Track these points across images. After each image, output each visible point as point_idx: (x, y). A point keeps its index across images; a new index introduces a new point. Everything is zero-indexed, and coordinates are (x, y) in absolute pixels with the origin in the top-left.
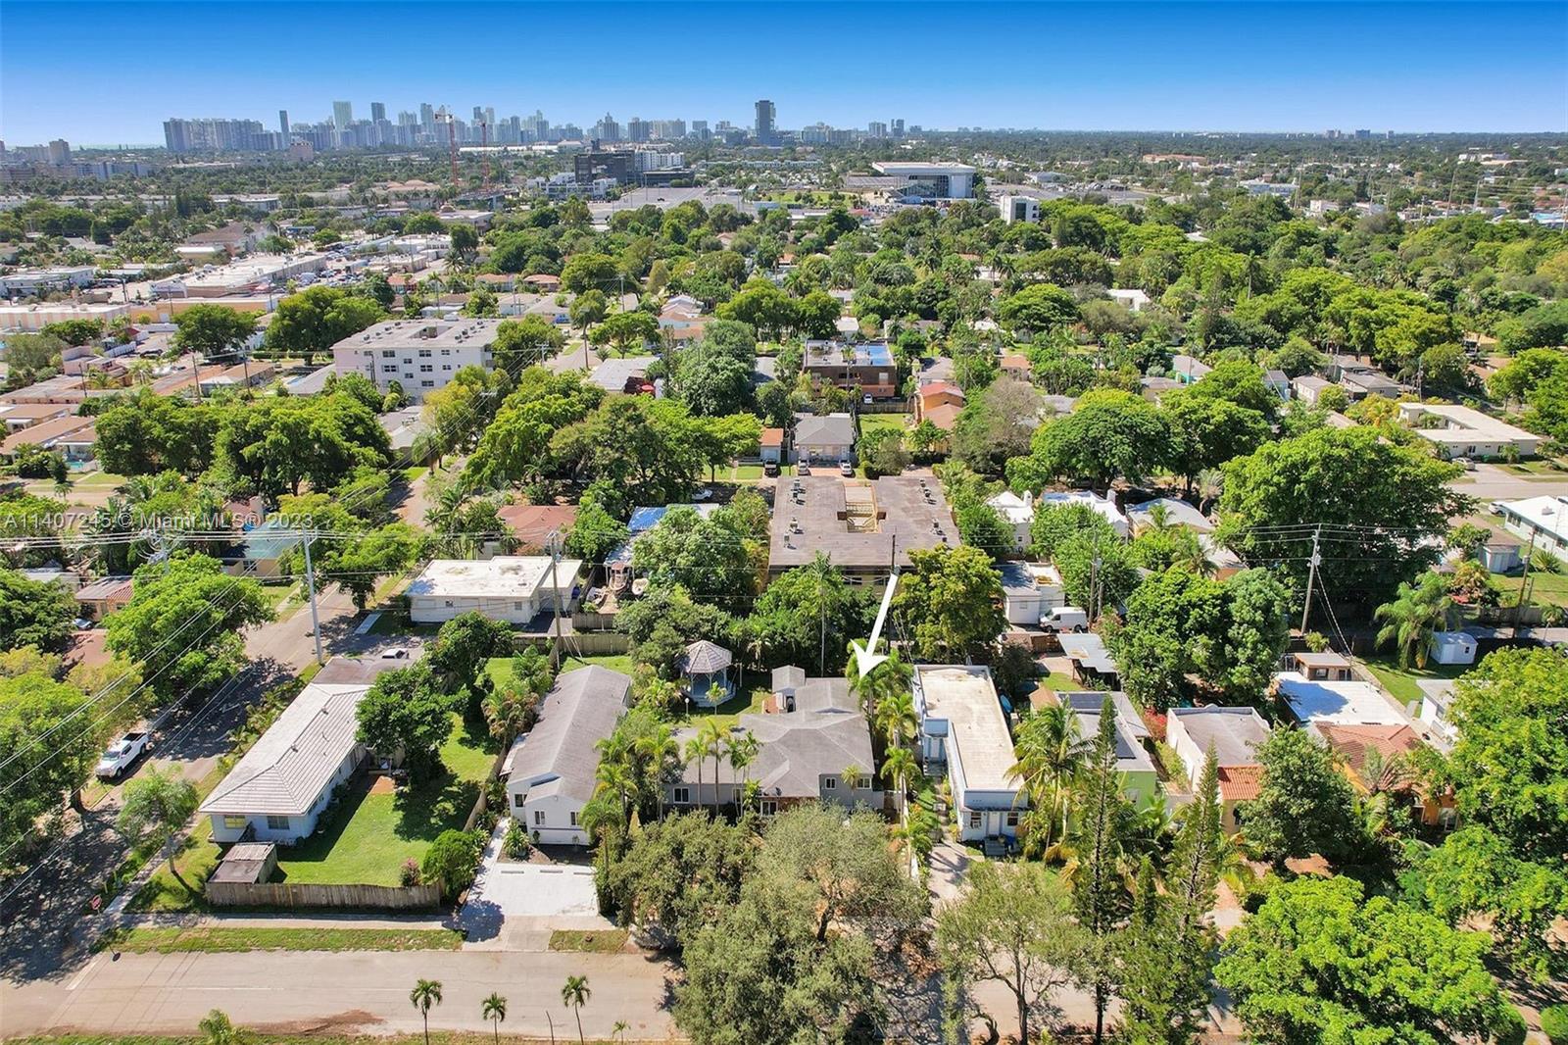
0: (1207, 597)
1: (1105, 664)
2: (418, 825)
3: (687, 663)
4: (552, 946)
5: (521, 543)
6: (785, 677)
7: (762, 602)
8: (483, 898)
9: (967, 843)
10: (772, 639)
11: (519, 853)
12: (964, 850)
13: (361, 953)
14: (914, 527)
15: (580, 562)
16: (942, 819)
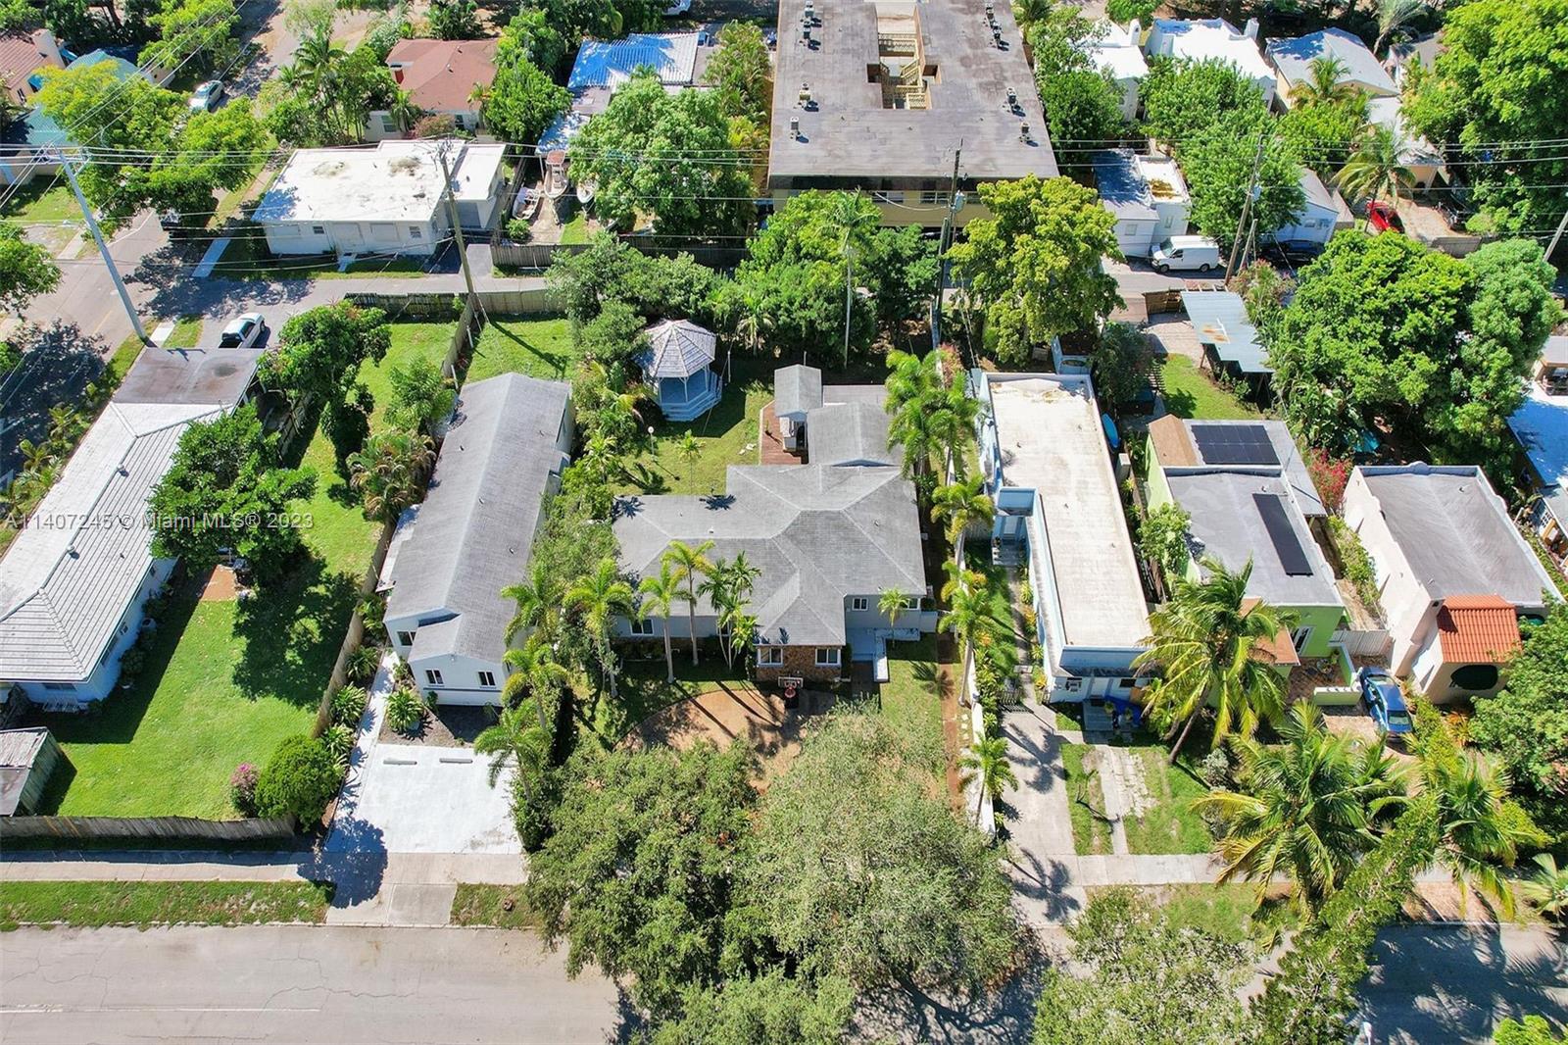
0: (1437, 292)
1: (1253, 358)
2: (267, 665)
3: (650, 360)
4: (455, 917)
5: (420, 114)
6: (795, 383)
7: (761, 244)
8: (358, 816)
9: (1058, 707)
10: (774, 315)
11: (410, 726)
12: (1051, 718)
13: (180, 932)
14: (978, 96)
15: (503, 147)
16: (1020, 654)
